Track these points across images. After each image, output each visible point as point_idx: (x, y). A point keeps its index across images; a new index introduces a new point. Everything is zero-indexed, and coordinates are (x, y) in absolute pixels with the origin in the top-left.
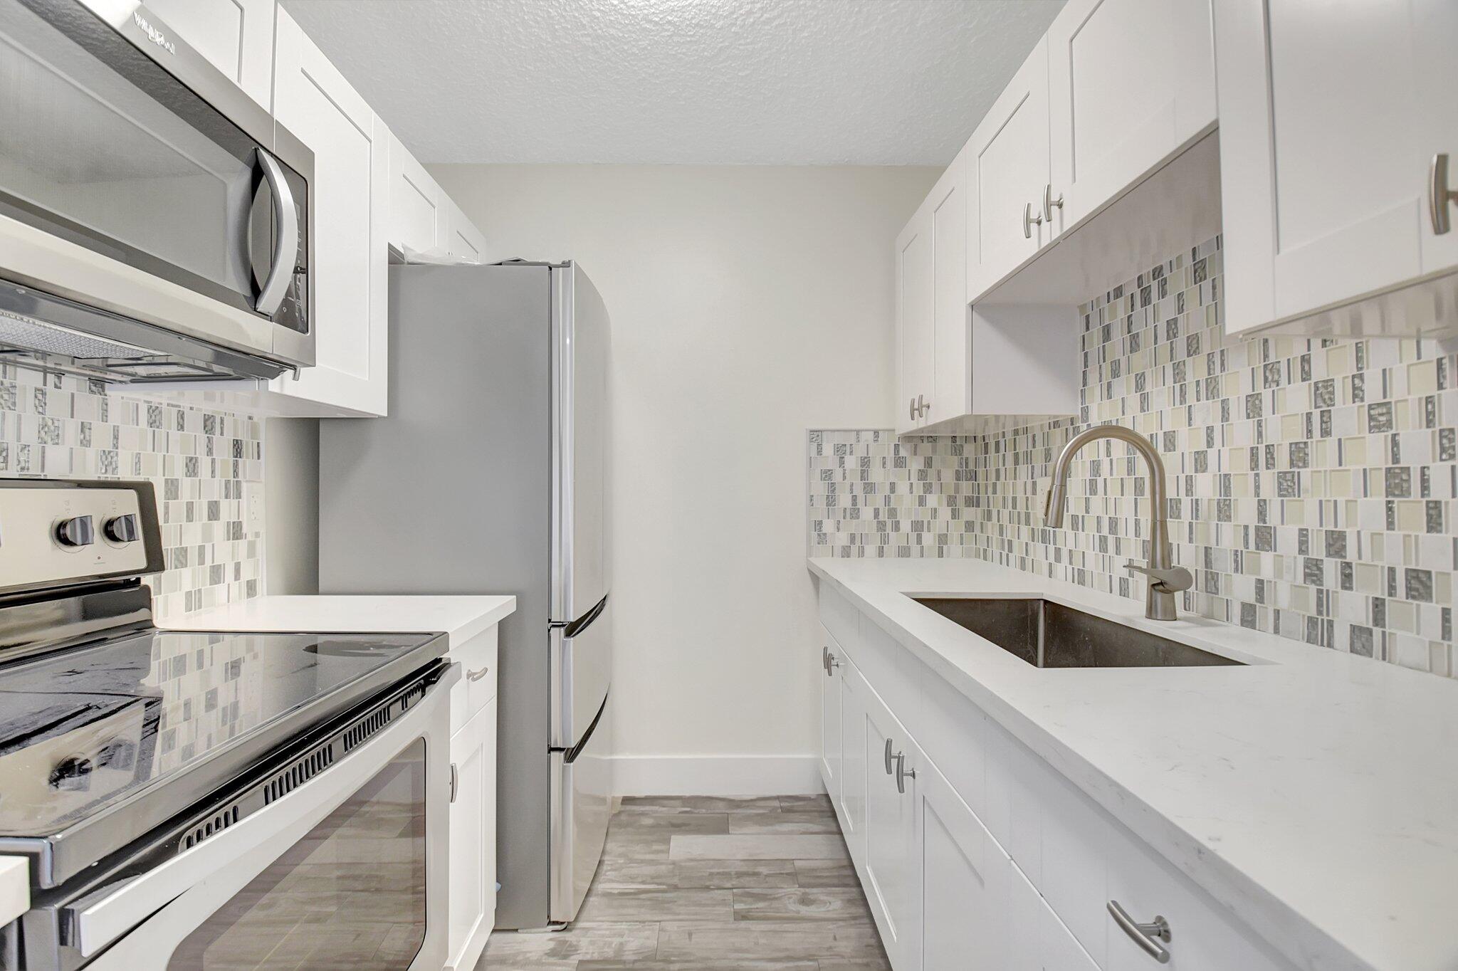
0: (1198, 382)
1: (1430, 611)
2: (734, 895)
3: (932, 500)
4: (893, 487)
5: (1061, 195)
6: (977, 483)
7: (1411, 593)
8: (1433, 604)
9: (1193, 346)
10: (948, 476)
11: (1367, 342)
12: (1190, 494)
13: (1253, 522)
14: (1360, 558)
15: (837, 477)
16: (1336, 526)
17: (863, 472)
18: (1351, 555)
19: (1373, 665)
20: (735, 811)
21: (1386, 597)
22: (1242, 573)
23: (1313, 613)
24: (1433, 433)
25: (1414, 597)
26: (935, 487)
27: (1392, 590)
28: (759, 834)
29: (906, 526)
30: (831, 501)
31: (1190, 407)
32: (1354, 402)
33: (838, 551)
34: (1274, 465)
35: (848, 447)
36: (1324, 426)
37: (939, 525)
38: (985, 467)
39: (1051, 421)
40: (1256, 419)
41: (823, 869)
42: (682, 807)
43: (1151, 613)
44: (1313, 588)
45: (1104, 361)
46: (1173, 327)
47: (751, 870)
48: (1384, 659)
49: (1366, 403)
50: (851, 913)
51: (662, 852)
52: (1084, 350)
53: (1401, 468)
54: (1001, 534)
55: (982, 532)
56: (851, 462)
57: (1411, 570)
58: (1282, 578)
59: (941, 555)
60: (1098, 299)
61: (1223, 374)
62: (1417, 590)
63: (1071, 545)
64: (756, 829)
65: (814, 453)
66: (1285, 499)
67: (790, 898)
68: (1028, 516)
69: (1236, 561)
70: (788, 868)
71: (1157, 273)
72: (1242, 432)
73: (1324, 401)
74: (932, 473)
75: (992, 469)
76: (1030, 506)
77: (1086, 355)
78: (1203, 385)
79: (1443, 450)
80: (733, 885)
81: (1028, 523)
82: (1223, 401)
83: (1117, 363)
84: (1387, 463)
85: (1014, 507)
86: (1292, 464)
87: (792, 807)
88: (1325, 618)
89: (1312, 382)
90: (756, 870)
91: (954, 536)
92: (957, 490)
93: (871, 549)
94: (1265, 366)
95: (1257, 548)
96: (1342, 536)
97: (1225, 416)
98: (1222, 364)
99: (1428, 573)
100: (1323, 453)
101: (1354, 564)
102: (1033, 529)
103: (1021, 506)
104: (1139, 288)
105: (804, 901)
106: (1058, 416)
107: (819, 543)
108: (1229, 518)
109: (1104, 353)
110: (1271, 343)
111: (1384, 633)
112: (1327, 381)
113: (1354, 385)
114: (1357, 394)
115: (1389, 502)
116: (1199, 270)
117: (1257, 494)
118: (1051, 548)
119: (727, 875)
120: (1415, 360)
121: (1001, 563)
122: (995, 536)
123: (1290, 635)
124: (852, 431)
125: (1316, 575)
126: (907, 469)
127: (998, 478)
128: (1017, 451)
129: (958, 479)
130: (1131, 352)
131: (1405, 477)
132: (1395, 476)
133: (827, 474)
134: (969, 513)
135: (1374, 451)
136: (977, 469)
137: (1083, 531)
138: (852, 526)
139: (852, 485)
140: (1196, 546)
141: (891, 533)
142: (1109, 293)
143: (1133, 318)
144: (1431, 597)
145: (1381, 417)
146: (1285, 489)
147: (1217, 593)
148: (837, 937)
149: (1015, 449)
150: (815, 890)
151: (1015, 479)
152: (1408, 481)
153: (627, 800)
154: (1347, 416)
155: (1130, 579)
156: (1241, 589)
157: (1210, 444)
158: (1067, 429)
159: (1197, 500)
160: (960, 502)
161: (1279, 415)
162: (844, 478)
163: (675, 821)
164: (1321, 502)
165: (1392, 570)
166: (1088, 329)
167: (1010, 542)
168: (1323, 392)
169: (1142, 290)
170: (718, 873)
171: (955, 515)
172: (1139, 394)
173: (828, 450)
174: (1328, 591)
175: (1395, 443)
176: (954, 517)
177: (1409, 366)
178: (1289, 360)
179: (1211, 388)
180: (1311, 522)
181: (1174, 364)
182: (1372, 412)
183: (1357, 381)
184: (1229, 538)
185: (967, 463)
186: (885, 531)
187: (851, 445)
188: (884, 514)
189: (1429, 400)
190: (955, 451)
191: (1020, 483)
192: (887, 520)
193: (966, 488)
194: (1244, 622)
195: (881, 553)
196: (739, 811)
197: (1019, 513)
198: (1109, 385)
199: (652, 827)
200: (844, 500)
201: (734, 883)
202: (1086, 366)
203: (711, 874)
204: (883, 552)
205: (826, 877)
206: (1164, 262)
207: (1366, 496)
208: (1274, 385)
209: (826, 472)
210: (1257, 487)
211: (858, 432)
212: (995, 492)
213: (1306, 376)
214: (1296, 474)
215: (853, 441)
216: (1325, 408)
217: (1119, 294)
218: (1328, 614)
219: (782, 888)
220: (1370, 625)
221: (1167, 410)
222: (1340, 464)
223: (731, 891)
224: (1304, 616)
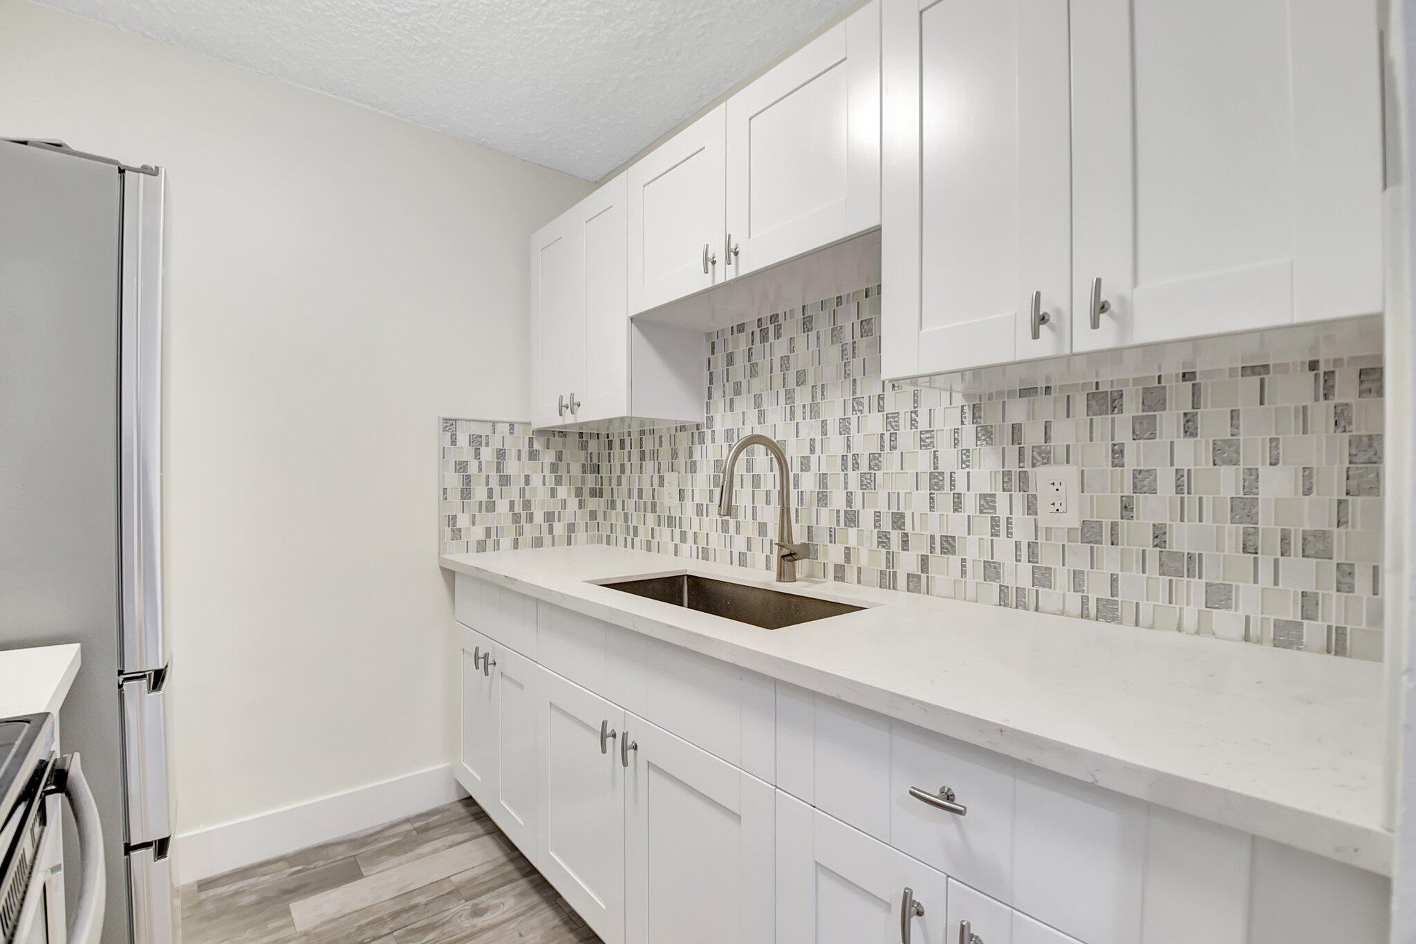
0: (804, 406)
1: (955, 560)
2: (396, 938)
3: (562, 492)
4: (527, 478)
5: (737, 245)
6: (599, 475)
7: (944, 551)
8: (956, 556)
9: (801, 379)
10: (576, 469)
11: (921, 390)
12: (797, 487)
13: (842, 506)
14: (913, 530)
15: (473, 469)
16: (898, 510)
17: (498, 464)
18: (908, 529)
19: (921, 598)
20: (362, 851)
21: (929, 554)
22: (835, 543)
23: (884, 568)
24: (958, 451)
25: (945, 553)
26: (565, 479)
27: (932, 549)
28: (400, 864)
29: (539, 517)
30: (466, 493)
31: (797, 423)
32: (911, 429)
33: (473, 546)
34: (858, 468)
35: (484, 438)
36: (892, 443)
37: (568, 516)
38: (609, 462)
39: (678, 425)
40: (846, 436)
41: (483, 874)
42: (291, 868)
43: (780, 577)
44: (884, 551)
45: (728, 381)
46: (786, 362)
47: (406, 905)
48: (928, 593)
49: (919, 430)
50: (527, 905)
51: (283, 927)
52: (709, 370)
53: (939, 473)
54: (626, 520)
55: (605, 520)
56: (487, 454)
57: (944, 536)
58: (862, 545)
59: (569, 543)
60: (722, 330)
61: (824, 401)
62: (947, 549)
63: (696, 528)
64: (394, 861)
65: (448, 443)
66: (865, 491)
67: (461, 916)
68: (654, 505)
69: (831, 536)
70: (447, 888)
71: (773, 319)
72: (836, 444)
73: (892, 427)
74: (562, 465)
75: (616, 463)
76: (656, 497)
77: (711, 374)
78: (808, 408)
79: (963, 462)
80: (390, 929)
81: (654, 510)
82: (823, 421)
83: (739, 384)
84: (930, 469)
85: (640, 496)
86: (870, 468)
87: (428, 824)
88: (891, 570)
89: (885, 413)
90: (412, 903)
91: (581, 524)
92: (583, 482)
93: (506, 542)
94: (853, 399)
95: (846, 525)
96: (902, 516)
97: (824, 433)
98: (823, 394)
99: (953, 538)
100: (891, 461)
101: (909, 535)
102: (659, 516)
103: (647, 497)
104: (759, 327)
105: (477, 913)
106: (685, 422)
107: (453, 540)
108: (826, 505)
109: (727, 375)
110: (858, 384)
111: (928, 577)
112: (894, 413)
113: (911, 417)
114: (913, 423)
115: (931, 494)
116: (807, 323)
117: (846, 488)
118: (677, 531)
119: (381, 921)
120: (948, 405)
121: (626, 547)
122: (620, 523)
123: (868, 584)
124: (487, 421)
125: (885, 542)
126: (541, 462)
127: (623, 471)
128: (643, 449)
129: (584, 472)
130: (751, 377)
131: (941, 478)
132: (936, 477)
133: (461, 466)
134: (593, 503)
135: (923, 462)
136: (600, 463)
137: (707, 516)
138: (488, 519)
139: (488, 477)
140: (801, 526)
141: (525, 525)
142: (732, 328)
143: (753, 351)
144: (955, 552)
145: (926, 440)
146: (866, 485)
147: (817, 559)
148: (523, 933)
149: (641, 447)
150: (483, 898)
151: (641, 473)
152: (942, 481)
153: (204, 885)
154: (907, 438)
155: (748, 553)
156: (834, 554)
157: (812, 450)
158: (692, 433)
159: (802, 492)
160: (586, 492)
161: (863, 434)
162: (480, 470)
163: (287, 887)
164: (889, 493)
165: (932, 537)
166: (713, 353)
167: (635, 528)
168: (892, 420)
169: (761, 330)
170: (368, 924)
171: (581, 505)
172: (757, 410)
173: (463, 440)
174: (893, 552)
175: (936, 457)
176: (580, 507)
177: (945, 408)
178: (870, 396)
179: (814, 412)
180: (882, 506)
181: (786, 390)
182: (922, 436)
183: (913, 415)
184: (826, 519)
185: (591, 458)
186: (520, 523)
187: (487, 436)
188: (519, 505)
189: (956, 431)
190: (582, 446)
191: (646, 478)
192: (521, 511)
193: (591, 480)
194: (836, 578)
195: (516, 545)
196: (368, 848)
197: (645, 502)
198: (732, 401)
199: (258, 903)
200: (480, 494)
201: (391, 926)
202: (711, 383)
203: (360, 928)
204: (517, 543)
205: (490, 880)
206: (780, 312)
207: (917, 490)
208: (859, 413)
209: (460, 463)
210: (846, 483)
211: (494, 423)
212: (619, 484)
213: (881, 409)
214: (873, 475)
215: (489, 432)
216: (893, 431)
217: (742, 330)
218: (893, 568)
219: (448, 909)
220: (919, 573)
221: (780, 425)
222: (902, 469)
223: (391, 936)
224: (877, 570)
